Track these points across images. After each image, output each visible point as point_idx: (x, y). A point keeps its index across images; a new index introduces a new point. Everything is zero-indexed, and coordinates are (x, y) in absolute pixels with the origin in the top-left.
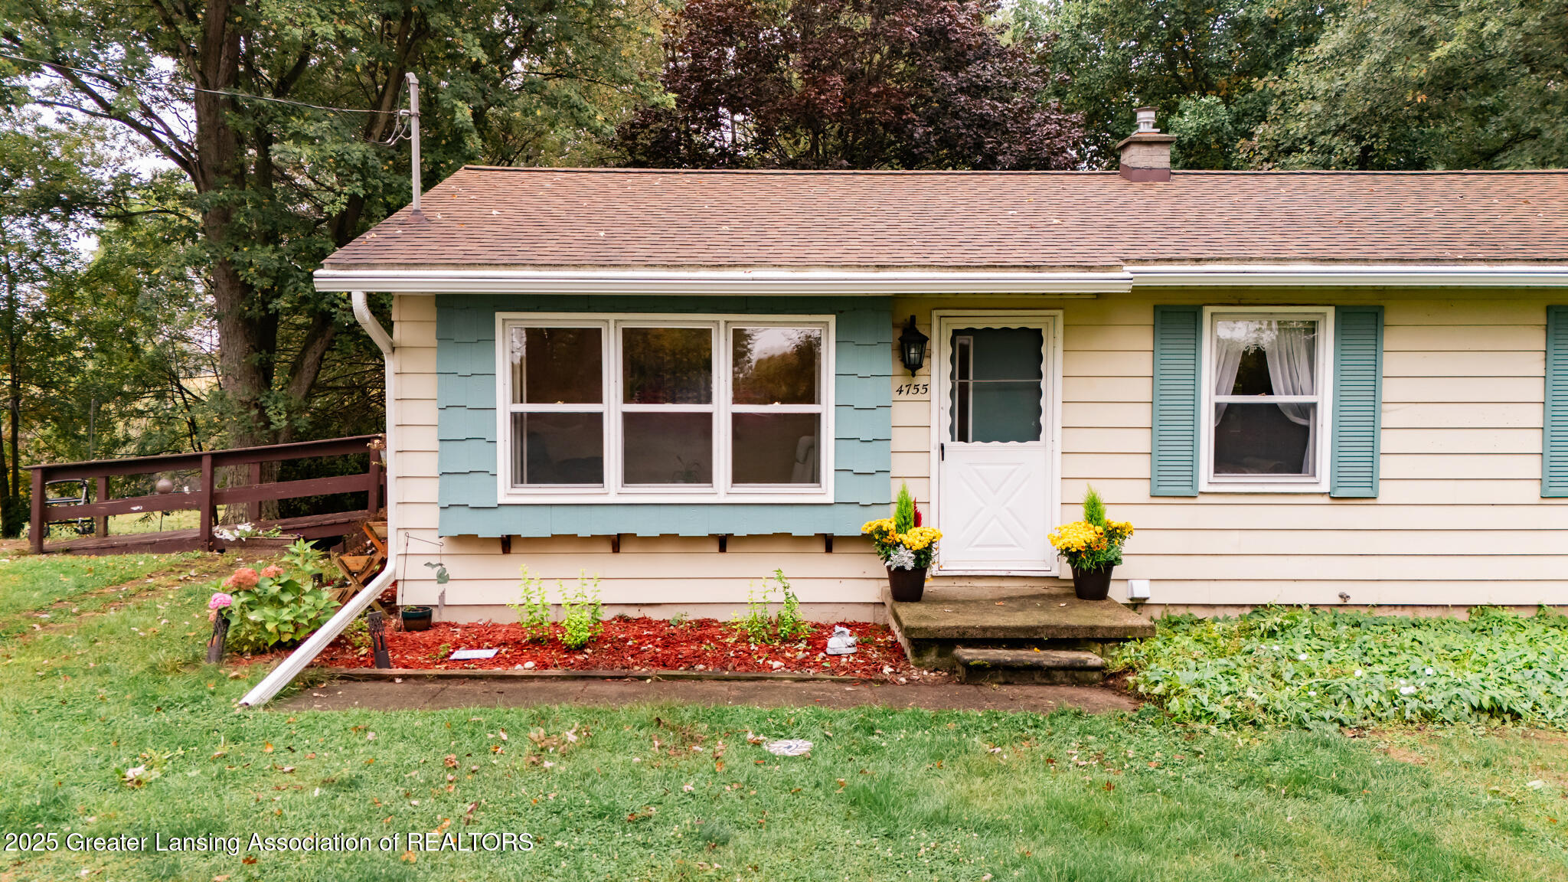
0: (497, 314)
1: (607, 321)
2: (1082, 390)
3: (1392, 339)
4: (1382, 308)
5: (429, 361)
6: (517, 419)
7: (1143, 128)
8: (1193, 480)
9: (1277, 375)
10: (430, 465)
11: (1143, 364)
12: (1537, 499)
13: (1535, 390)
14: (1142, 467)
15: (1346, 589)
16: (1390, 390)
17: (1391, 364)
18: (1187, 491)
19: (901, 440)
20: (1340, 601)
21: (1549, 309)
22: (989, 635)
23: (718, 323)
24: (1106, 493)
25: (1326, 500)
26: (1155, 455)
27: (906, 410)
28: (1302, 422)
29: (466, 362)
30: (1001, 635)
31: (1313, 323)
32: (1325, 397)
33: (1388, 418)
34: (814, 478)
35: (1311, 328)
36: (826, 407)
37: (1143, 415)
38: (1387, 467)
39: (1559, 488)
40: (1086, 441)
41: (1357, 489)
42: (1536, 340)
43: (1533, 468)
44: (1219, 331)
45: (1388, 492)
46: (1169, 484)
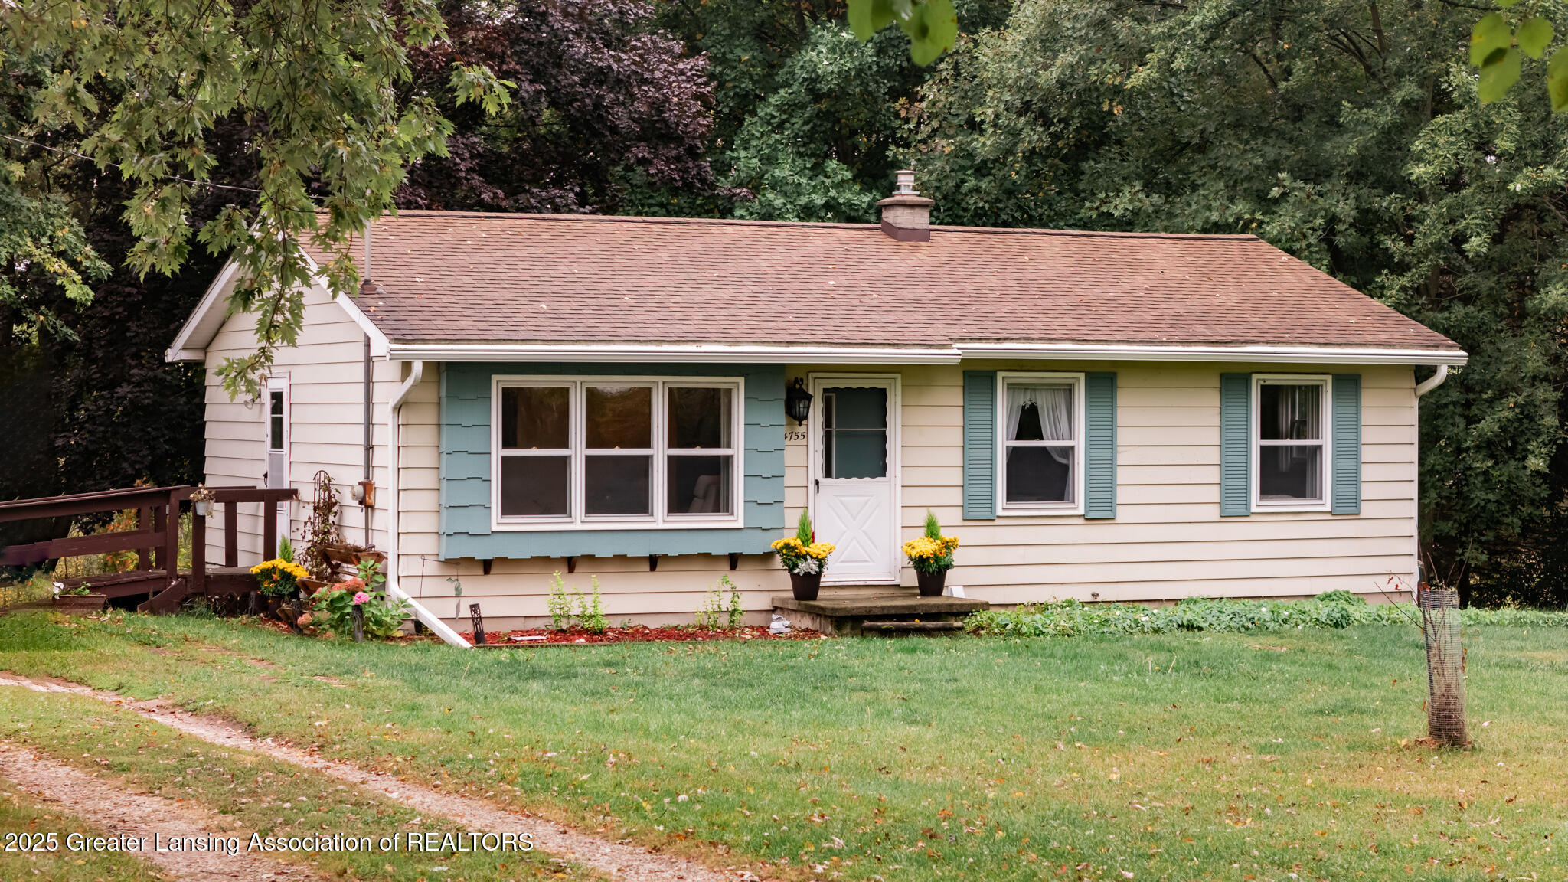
0: (495, 378)
1: (575, 382)
2: (916, 437)
3: (1123, 398)
4: (1115, 374)
5: (431, 415)
6: (505, 462)
7: (903, 191)
8: (993, 507)
9: (1046, 425)
10: (430, 501)
11: (956, 416)
12: (1217, 518)
13: (1214, 436)
14: (957, 497)
15: (1096, 589)
16: (1123, 436)
17: (1123, 416)
18: (988, 515)
19: (788, 477)
20: (1091, 599)
21: (1222, 375)
22: (885, 612)
23: (657, 383)
25: (1082, 521)
26: (966, 487)
27: (792, 454)
28: (1064, 461)
29: (467, 415)
30: (893, 612)
31: (1070, 385)
32: (1079, 442)
33: (1122, 458)
34: (730, 508)
35: (1069, 390)
36: (736, 451)
37: (956, 457)
38: (1122, 495)
39: (1233, 508)
40: (917, 477)
41: (1101, 513)
42: (1214, 398)
43: (1214, 494)
44: (1012, 387)
45: (1122, 514)
46: (977, 512)
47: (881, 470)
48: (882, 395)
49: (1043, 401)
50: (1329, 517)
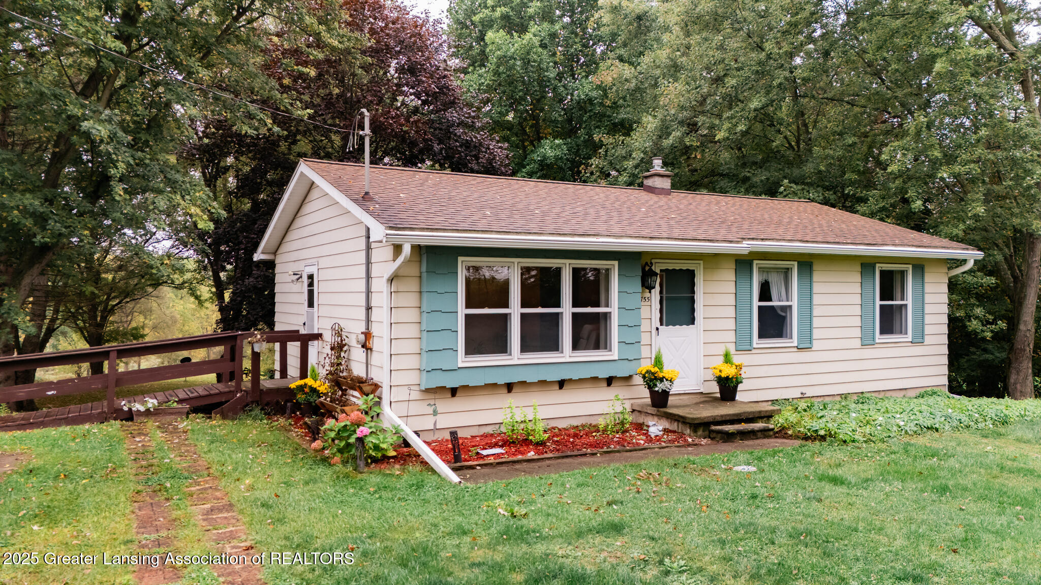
0: (460, 259)
1: (513, 263)
2: (711, 300)
4: (812, 262)
5: (416, 286)
6: (467, 318)
7: (656, 168)
8: (751, 343)
9: (774, 293)
10: (414, 346)
11: (731, 286)
12: (860, 346)
13: (857, 299)
14: (733, 337)
15: (804, 390)
16: (816, 299)
17: (816, 287)
18: (748, 347)
19: (641, 326)
20: (800, 396)
21: (862, 264)
22: (724, 419)
23: (565, 264)
25: (795, 350)
26: (737, 330)
27: (643, 311)
28: (783, 314)
29: (441, 285)
30: (728, 418)
31: (788, 269)
32: (794, 303)
33: (816, 312)
34: (606, 346)
35: (788, 271)
36: (613, 309)
37: (732, 312)
38: (816, 334)
39: (867, 341)
40: (712, 325)
41: (806, 345)
42: (858, 278)
43: (857, 332)
44: (762, 270)
45: (816, 345)
46: (742, 345)
47: (692, 322)
48: (691, 274)
49: (772, 279)
50: (910, 344)
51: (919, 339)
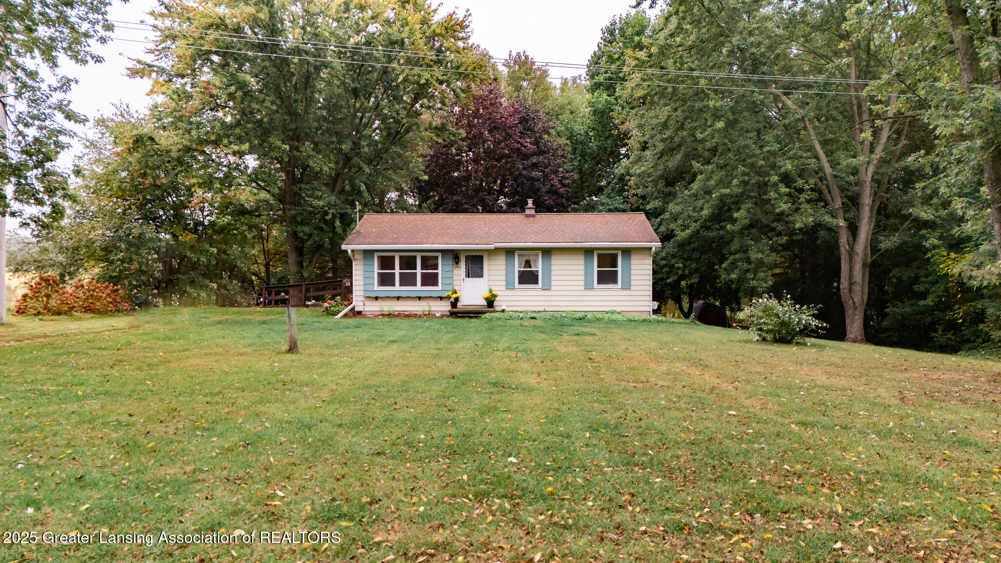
0: (374, 253)
1: (396, 255)
2: (492, 267)
3: (553, 257)
4: (550, 252)
5: (361, 262)
6: (379, 274)
7: (529, 205)
8: (514, 285)
9: (532, 264)
10: (362, 283)
11: (504, 262)
12: (583, 289)
13: (583, 267)
14: (504, 283)
15: (546, 308)
16: (553, 267)
17: (553, 262)
18: (512, 288)
19: (455, 278)
20: (544, 310)
21: (585, 251)
23: (418, 254)
24: (493, 288)
25: (541, 290)
26: (507, 280)
27: (456, 272)
28: (536, 274)
30: (472, 311)
32: (540, 269)
33: (552, 273)
34: (437, 285)
35: (537, 255)
36: (439, 271)
37: (504, 273)
38: (553, 283)
39: (588, 286)
40: (491, 278)
41: (547, 288)
42: (582, 257)
43: (583, 283)
44: (519, 255)
45: (553, 288)
46: (509, 286)
47: (481, 276)
48: (482, 257)
49: (531, 258)
50: (621, 289)
51: (627, 286)
